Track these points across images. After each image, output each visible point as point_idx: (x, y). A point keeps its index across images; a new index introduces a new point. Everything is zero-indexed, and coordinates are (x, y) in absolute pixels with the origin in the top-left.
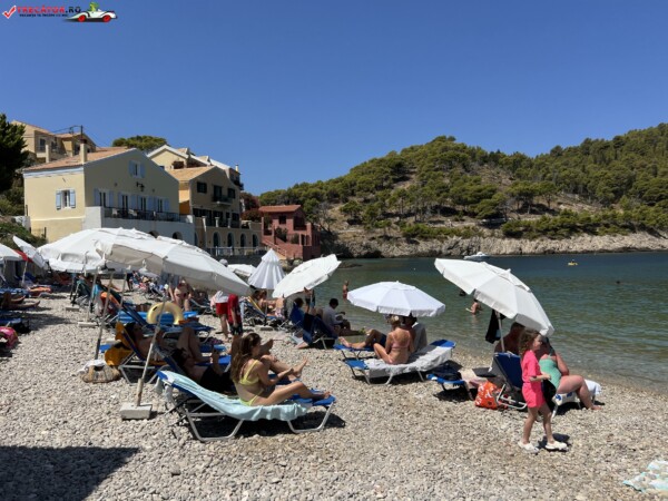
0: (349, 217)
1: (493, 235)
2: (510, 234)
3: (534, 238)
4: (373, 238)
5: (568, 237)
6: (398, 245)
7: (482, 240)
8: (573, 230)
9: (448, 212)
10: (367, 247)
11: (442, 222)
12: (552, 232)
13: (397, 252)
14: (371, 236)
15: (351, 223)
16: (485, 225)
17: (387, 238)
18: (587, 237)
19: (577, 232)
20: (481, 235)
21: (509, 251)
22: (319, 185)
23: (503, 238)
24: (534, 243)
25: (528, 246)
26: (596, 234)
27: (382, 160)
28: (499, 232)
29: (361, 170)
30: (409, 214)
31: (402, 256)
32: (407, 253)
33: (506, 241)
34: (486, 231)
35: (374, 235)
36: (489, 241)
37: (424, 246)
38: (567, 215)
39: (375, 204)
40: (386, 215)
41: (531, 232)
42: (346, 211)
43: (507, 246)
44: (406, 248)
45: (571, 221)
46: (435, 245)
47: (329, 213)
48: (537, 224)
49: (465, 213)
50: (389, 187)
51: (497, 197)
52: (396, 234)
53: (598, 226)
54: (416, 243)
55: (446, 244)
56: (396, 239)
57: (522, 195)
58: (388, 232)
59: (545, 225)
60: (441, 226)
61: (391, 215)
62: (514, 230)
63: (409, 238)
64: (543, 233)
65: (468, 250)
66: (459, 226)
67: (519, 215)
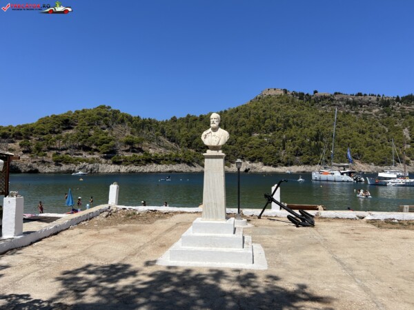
0: (23, 149)
1: (106, 163)
2: (115, 163)
3: (127, 165)
4: (35, 162)
5: (145, 165)
6: (49, 167)
7: (100, 165)
8: (148, 160)
9: (87, 149)
10: (30, 167)
11: (82, 154)
12: (137, 162)
13: (47, 170)
14: (33, 160)
15: (25, 152)
16: (105, 157)
17: (43, 162)
18: (155, 165)
19: (150, 162)
20: (100, 162)
21: (113, 171)
22: (10, 129)
24: (126, 167)
25: (123, 169)
26: (160, 164)
27: (57, 117)
28: (110, 161)
29: (43, 121)
30: (63, 150)
31: (49, 173)
32: (53, 171)
33: (113, 166)
34: (103, 160)
35: (37, 160)
36: (104, 166)
37: (64, 168)
38: (146, 154)
39: (41, 143)
40: (50, 149)
41: (126, 162)
42: (21, 145)
43: (113, 168)
44: (53, 168)
45: (148, 157)
46: (72, 167)
47: (11, 145)
48: (130, 158)
49: (96, 150)
50: (59, 132)
51: (111, 143)
52: (50, 160)
53: (162, 160)
54: (61, 165)
55: (78, 167)
56: (49, 163)
57: (128, 143)
58: (45, 159)
59: (134, 159)
60: (80, 156)
61: (53, 149)
62: (117, 160)
63: (57, 163)
64: (132, 162)
65: (91, 170)
66: (89, 157)
67: (125, 153)
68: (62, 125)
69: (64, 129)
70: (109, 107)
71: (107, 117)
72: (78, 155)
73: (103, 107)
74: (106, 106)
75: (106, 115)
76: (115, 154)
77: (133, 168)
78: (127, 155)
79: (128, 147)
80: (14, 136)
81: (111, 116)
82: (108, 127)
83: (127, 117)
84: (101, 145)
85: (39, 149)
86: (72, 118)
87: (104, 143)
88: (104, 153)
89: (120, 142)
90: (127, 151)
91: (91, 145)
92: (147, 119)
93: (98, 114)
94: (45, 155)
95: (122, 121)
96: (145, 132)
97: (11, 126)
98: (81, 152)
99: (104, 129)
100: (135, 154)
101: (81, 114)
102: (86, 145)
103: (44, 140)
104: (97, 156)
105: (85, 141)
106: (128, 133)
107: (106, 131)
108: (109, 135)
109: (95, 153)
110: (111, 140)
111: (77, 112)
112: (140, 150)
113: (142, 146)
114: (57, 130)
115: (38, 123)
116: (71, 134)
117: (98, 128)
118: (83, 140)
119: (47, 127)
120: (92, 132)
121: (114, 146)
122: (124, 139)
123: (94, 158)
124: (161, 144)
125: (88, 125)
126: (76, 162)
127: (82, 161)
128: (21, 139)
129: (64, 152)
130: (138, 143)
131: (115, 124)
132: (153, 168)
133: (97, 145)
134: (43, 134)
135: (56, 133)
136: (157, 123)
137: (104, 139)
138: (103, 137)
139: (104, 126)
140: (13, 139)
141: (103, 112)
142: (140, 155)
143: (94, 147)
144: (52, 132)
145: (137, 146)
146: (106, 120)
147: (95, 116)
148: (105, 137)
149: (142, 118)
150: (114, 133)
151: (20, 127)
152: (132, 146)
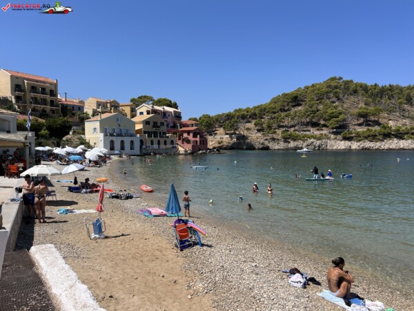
0: (257, 128)
1: (335, 139)
2: (345, 139)
3: (360, 141)
5: (383, 141)
6: (278, 144)
7: (329, 141)
8: (387, 135)
9: (315, 125)
10: (263, 144)
11: (309, 131)
12: (373, 137)
13: (277, 147)
14: (265, 138)
15: (259, 131)
16: (334, 133)
17: (273, 139)
18: (396, 140)
19: (390, 137)
20: (329, 138)
21: (343, 147)
22: (247, 110)
23: (341, 141)
24: (358, 144)
25: (355, 145)
26: (403, 139)
27: (287, 95)
28: (339, 137)
29: (275, 101)
30: (291, 127)
31: (279, 149)
32: (282, 148)
33: (343, 142)
34: (332, 136)
35: (268, 138)
36: (333, 142)
37: (292, 144)
38: (385, 128)
39: (272, 121)
40: (280, 127)
41: (359, 137)
42: (256, 125)
43: (342, 145)
44: (282, 145)
45: (387, 131)
46: (299, 143)
47: (248, 125)
48: (364, 132)
49: (325, 126)
50: (288, 110)
51: (341, 117)
52: (279, 137)
53: (407, 133)
54: (289, 142)
55: (305, 144)
56: (278, 140)
57: (360, 115)
58: (275, 136)
59: (368, 133)
60: (308, 133)
61: (283, 127)
62: (348, 136)
63: (286, 140)
64: (366, 138)
65: (319, 147)
66: (317, 133)
67: (357, 127)
68: (291, 102)
69: (294, 106)
70: (340, 78)
71: (338, 89)
72: (305, 131)
73: (333, 79)
74: (337, 77)
75: (336, 87)
76: (346, 128)
77: (368, 144)
78: (360, 129)
79: (362, 120)
80: (250, 117)
81: (343, 87)
82: (339, 99)
83: (361, 87)
84: (330, 120)
85: (270, 127)
86: (301, 95)
87: (333, 117)
88: (333, 128)
89: (351, 115)
90: (360, 125)
91: (319, 120)
92: (388, 85)
93: (327, 87)
94: (275, 133)
95: (355, 92)
96: (383, 101)
97: (248, 108)
98: (310, 128)
99: (333, 102)
100: (370, 128)
101: (310, 89)
102: (314, 120)
103: (275, 118)
104: (325, 131)
105: (313, 117)
106: (362, 105)
107: (337, 103)
108: (340, 108)
109: (323, 128)
110: (340, 114)
111: (307, 88)
112: (377, 123)
113: (379, 118)
114: (286, 108)
115: (271, 103)
116: (299, 111)
117: (328, 101)
118: (311, 115)
119: (278, 106)
120: (321, 107)
121: (344, 120)
122: (356, 111)
123: (322, 134)
124: (407, 114)
125: (317, 100)
126: (304, 138)
127: (310, 138)
128: (256, 119)
129: (293, 129)
130: (374, 115)
131: (346, 96)
132: (394, 144)
133: (325, 120)
134: (275, 113)
135: (286, 111)
136: (401, 89)
137: (333, 113)
138: (332, 111)
139: (334, 99)
140: (250, 120)
141: (333, 84)
142: (377, 128)
143: (322, 122)
144: (283, 110)
145: (372, 118)
146: (336, 93)
147: (325, 89)
148: (334, 111)
149: (380, 86)
150: (345, 106)
151: (255, 108)
152: (366, 119)
